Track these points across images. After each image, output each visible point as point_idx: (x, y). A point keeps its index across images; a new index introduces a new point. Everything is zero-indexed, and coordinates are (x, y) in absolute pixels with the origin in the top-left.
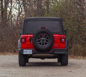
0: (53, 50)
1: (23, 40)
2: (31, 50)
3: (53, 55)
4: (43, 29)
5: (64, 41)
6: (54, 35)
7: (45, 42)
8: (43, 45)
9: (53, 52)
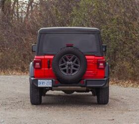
0: (85, 80)
1: (38, 64)
2: (51, 81)
3: (85, 88)
4: (70, 47)
5: (103, 67)
6: (87, 57)
7: (73, 68)
8: (69, 72)
9: (85, 84)
